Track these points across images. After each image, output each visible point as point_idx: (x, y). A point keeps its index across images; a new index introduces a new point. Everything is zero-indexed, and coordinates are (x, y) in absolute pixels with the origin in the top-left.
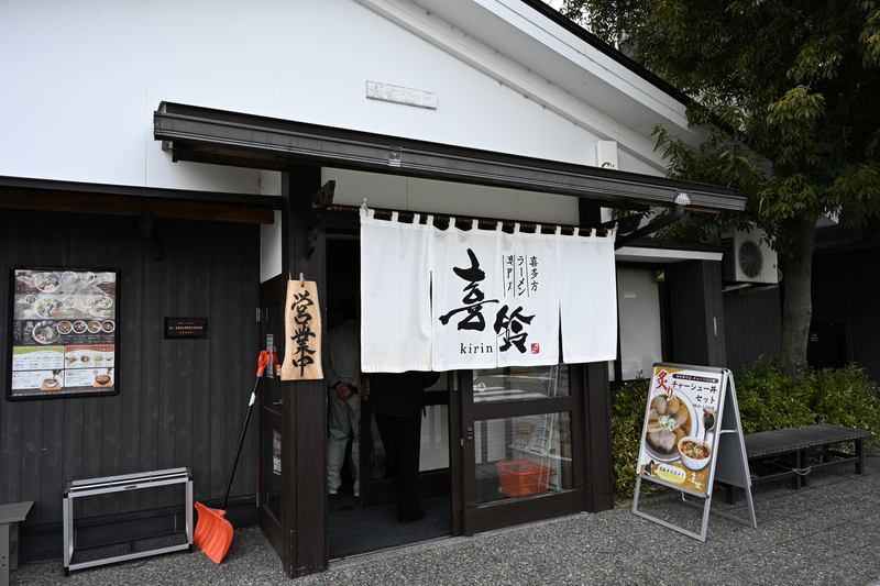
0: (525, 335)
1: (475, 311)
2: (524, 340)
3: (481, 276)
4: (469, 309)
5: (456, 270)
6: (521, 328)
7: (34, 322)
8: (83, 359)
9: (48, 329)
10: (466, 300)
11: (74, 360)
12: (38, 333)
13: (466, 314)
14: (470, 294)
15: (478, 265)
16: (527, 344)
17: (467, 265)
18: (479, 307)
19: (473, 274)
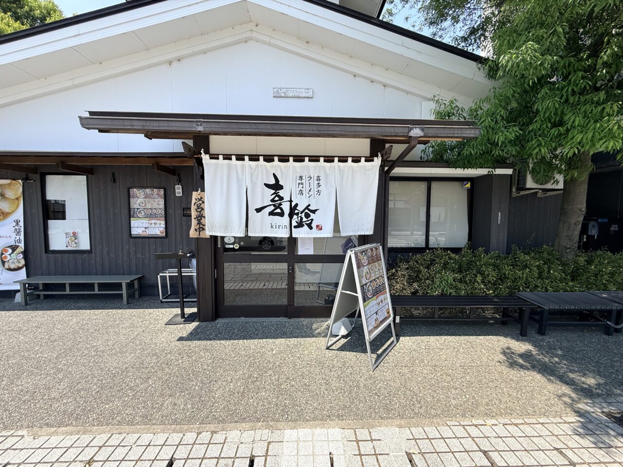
0: (312, 220)
1: (279, 206)
2: (311, 223)
3: (281, 187)
4: (274, 205)
5: (266, 185)
6: (309, 216)
7: (138, 209)
8: (154, 224)
9: (142, 212)
10: (273, 200)
11: (151, 224)
12: (139, 213)
13: (272, 208)
14: (275, 197)
15: (279, 181)
16: (314, 225)
17: (272, 181)
18: (280, 204)
19: (276, 186)
